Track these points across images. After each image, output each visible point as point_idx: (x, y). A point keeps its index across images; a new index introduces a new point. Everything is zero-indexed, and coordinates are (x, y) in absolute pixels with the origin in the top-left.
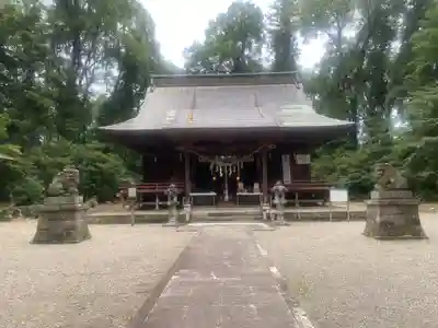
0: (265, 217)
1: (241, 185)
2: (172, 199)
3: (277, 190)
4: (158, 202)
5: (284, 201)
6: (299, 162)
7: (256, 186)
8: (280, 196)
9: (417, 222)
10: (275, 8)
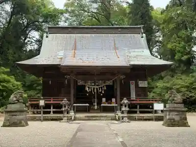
0: (117, 118)
1: (104, 100)
2: (65, 107)
3: (124, 103)
4: (52, 109)
5: (127, 109)
6: (140, 86)
7: (114, 100)
8: (125, 106)
9: (186, 119)
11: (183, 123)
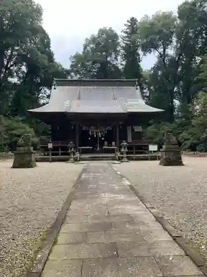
0: (117, 158)
1: (106, 143)
2: (71, 149)
3: (123, 145)
4: (60, 152)
5: (126, 150)
6: (136, 130)
7: (114, 143)
10: (126, 32)
11: (178, 162)
